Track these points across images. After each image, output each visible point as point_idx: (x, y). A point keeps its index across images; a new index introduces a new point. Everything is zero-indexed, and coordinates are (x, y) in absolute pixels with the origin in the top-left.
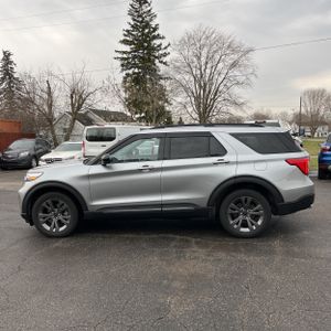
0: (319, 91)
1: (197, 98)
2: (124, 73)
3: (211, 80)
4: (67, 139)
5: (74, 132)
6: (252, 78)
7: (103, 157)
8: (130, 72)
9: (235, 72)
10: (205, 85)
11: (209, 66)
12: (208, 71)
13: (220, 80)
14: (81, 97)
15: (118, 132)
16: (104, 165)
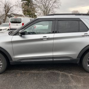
0: (76, 11)
1: (44, 11)
2: (22, 2)
3: (48, 6)
4: (4, 22)
5: (6, 20)
6: (60, 6)
7: (20, 31)
8: (24, 2)
9: (55, 4)
10: (46, 7)
11: (48, 2)
12: (47, 3)
13: (51, 6)
14: (8, 8)
15: (22, 20)
16: (21, 36)
